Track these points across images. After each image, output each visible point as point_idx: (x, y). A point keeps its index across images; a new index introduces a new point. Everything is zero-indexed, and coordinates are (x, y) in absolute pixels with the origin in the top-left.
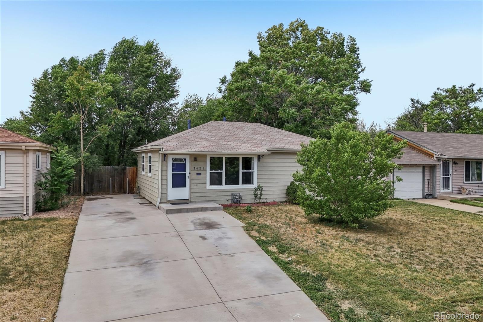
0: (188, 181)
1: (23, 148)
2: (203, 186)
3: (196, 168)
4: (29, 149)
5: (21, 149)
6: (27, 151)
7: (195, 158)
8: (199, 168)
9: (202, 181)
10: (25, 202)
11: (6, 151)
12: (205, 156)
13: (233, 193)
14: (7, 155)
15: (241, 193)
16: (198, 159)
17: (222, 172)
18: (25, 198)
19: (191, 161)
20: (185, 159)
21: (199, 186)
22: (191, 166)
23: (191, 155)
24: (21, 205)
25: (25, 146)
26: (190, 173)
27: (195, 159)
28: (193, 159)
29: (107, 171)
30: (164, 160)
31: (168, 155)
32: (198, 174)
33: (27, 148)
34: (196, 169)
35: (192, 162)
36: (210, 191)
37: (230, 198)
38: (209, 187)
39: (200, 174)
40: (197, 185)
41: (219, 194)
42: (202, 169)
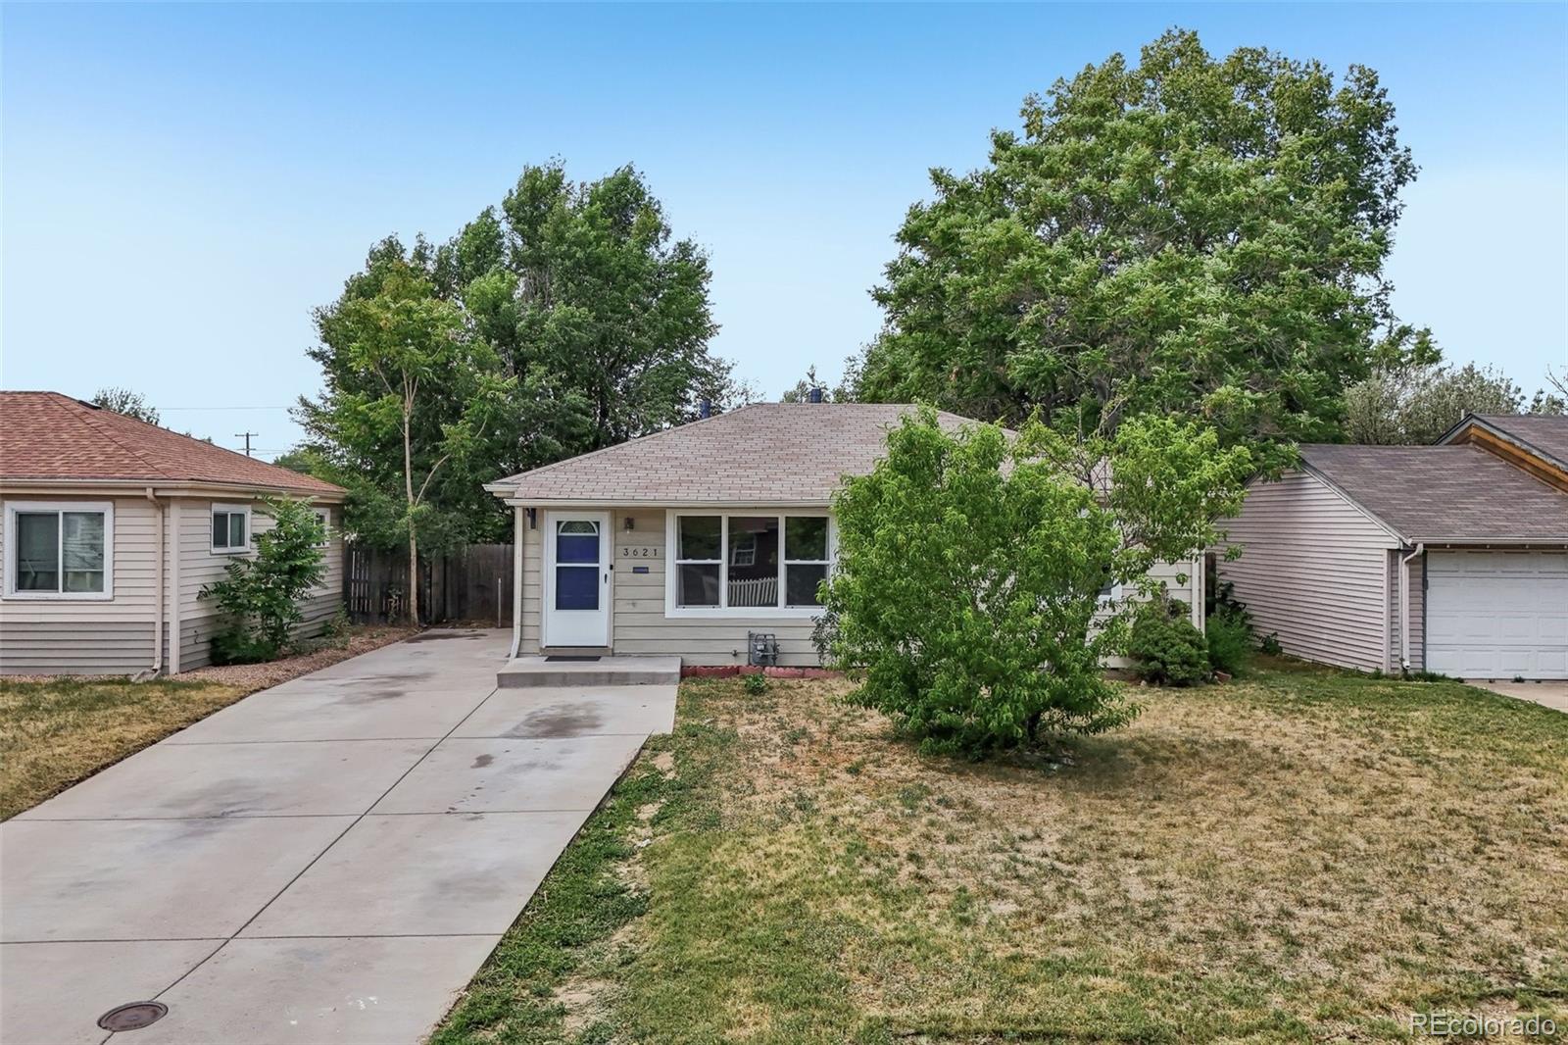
0: (604, 590)
1: (149, 493)
2: (654, 606)
3: (631, 550)
4: (168, 498)
5: (145, 497)
6: (163, 502)
7: (629, 519)
8: (641, 553)
9: (652, 592)
10: (158, 636)
11: (118, 502)
12: (658, 514)
13: (753, 631)
14: (119, 512)
15: (780, 634)
16: (637, 522)
17: (718, 565)
18: (158, 627)
19: (615, 530)
20: (597, 524)
21: (641, 606)
22: (615, 545)
23: (615, 511)
24: (149, 645)
25: (155, 489)
26: (611, 567)
27: (630, 524)
28: (621, 522)
29: (502, 558)
30: (533, 526)
31: (545, 512)
32: (637, 570)
33: (159, 494)
34: (631, 553)
35: (619, 534)
36: (677, 624)
37: (743, 647)
38: (673, 610)
39: (643, 570)
40: (634, 604)
41: (705, 634)
42: (650, 553)
